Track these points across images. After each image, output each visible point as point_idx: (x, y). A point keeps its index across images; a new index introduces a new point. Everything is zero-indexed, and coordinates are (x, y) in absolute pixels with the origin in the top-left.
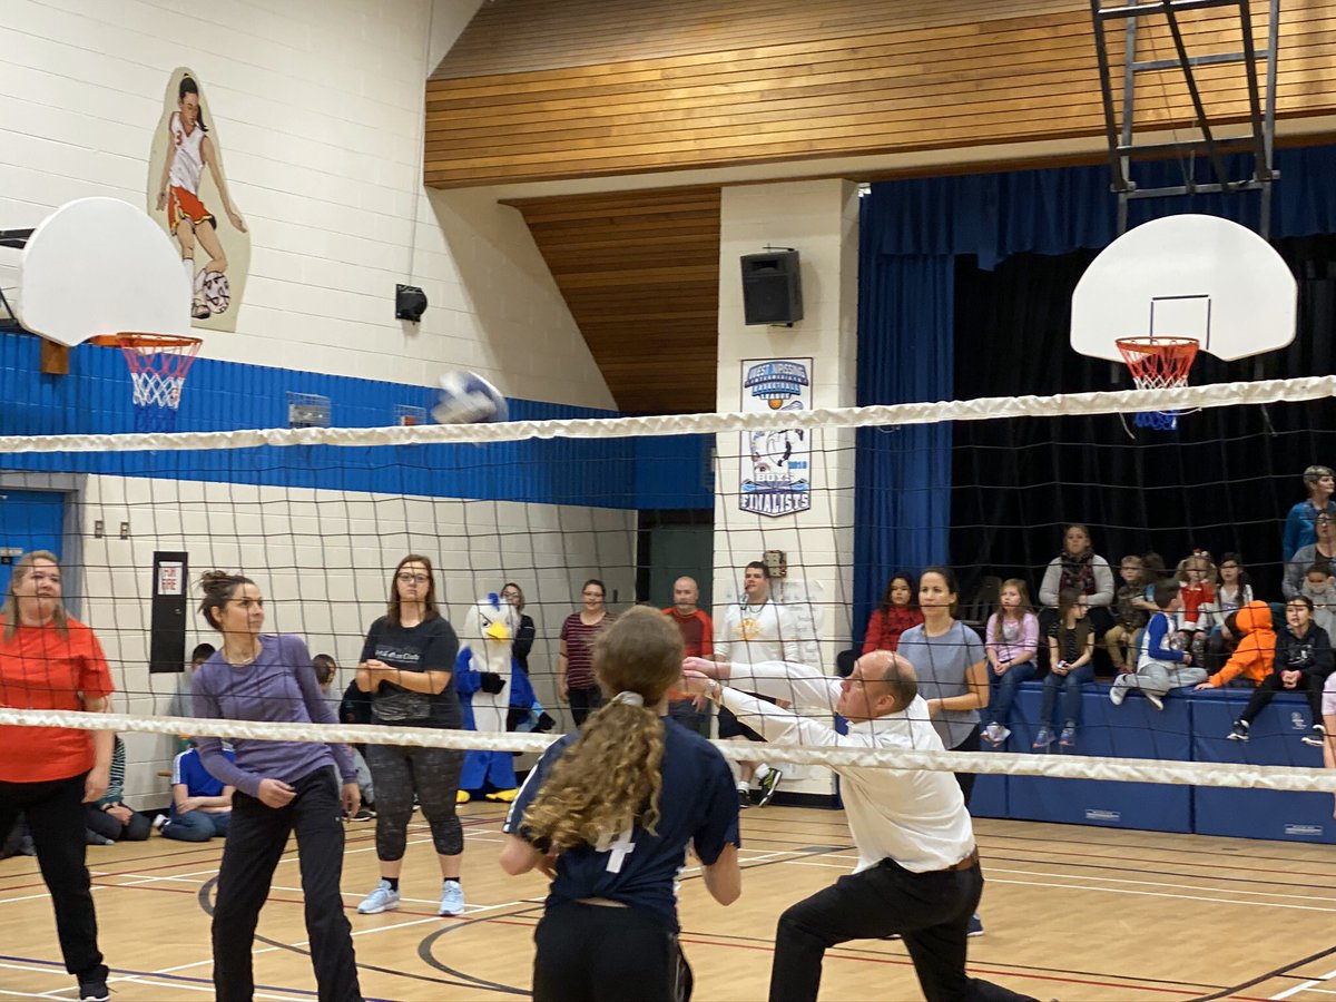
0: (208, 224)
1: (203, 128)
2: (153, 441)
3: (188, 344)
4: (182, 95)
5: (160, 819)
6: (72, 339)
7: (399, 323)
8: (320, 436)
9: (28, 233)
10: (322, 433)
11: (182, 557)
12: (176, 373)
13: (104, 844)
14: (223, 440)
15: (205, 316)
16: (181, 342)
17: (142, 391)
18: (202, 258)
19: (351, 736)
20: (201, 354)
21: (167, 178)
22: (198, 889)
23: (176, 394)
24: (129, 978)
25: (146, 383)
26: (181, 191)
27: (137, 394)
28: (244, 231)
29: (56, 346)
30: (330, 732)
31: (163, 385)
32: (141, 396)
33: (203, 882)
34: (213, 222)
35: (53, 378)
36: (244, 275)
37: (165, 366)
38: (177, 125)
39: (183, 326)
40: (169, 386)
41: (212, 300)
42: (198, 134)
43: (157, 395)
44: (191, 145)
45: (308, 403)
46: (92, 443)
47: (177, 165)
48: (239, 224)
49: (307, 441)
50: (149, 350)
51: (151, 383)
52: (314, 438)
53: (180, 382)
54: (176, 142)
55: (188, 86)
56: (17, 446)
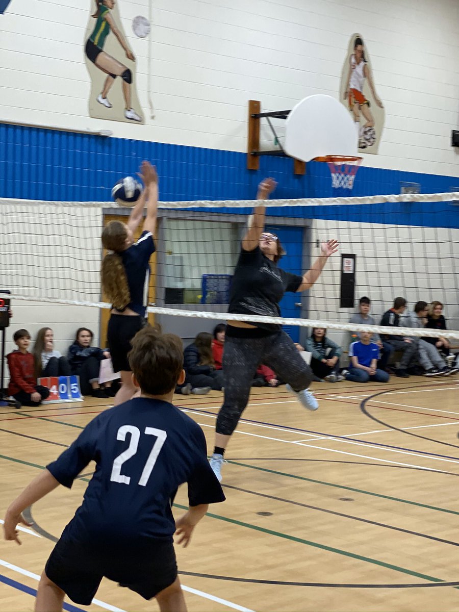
0: (366, 105)
1: (365, 61)
2: (337, 201)
3: (356, 160)
4: (356, 46)
5: (345, 372)
6: (306, 158)
7: (453, 148)
8: (411, 198)
9: (288, 112)
10: (412, 196)
11: (353, 256)
12: (351, 173)
13: (319, 381)
14: (368, 200)
15: (364, 147)
16: (353, 159)
17: (337, 181)
18: (364, 121)
19: (424, 334)
20: (362, 165)
21: (348, 85)
22: (360, 403)
23: (351, 182)
24: (330, 438)
25: (338, 178)
26: (355, 91)
27: (334, 183)
28: (382, 107)
29: (300, 162)
30: (415, 331)
31: (346, 178)
32: (336, 183)
33: (362, 400)
34: (368, 104)
35: (299, 177)
36: (381, 128)
37: (346, 170)
38: (353, 60)
39: (354, 152)
40: (348, 179)
41: (368, 140)
42: (362, 64)
43: (342, 184)
44: (359, 69)
45: (410, 186)
46: (312, 202)
47: (353, 78)
48: (380, 104)
49: (405, 200)
50: (339, 163)
51: (340, 178)
52: (408, 199)
53: (353, 177)
54: (353, 68)
55: (359, 42)
56: (281, 204)
